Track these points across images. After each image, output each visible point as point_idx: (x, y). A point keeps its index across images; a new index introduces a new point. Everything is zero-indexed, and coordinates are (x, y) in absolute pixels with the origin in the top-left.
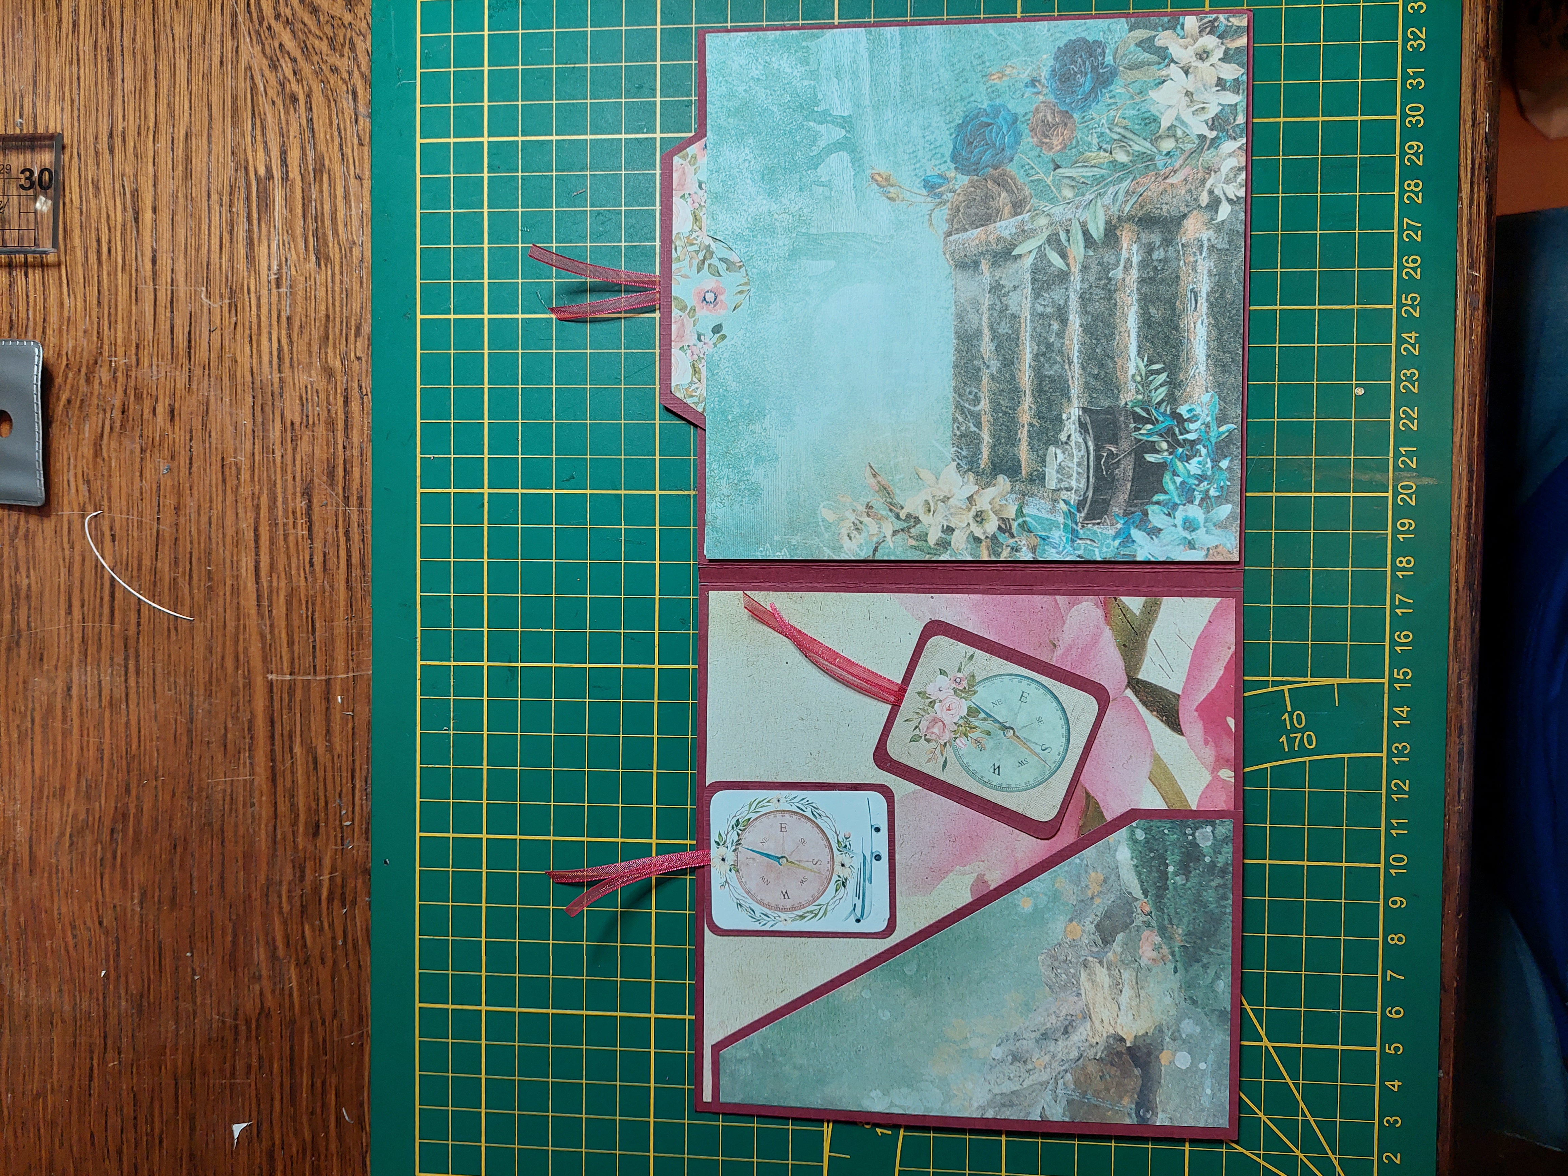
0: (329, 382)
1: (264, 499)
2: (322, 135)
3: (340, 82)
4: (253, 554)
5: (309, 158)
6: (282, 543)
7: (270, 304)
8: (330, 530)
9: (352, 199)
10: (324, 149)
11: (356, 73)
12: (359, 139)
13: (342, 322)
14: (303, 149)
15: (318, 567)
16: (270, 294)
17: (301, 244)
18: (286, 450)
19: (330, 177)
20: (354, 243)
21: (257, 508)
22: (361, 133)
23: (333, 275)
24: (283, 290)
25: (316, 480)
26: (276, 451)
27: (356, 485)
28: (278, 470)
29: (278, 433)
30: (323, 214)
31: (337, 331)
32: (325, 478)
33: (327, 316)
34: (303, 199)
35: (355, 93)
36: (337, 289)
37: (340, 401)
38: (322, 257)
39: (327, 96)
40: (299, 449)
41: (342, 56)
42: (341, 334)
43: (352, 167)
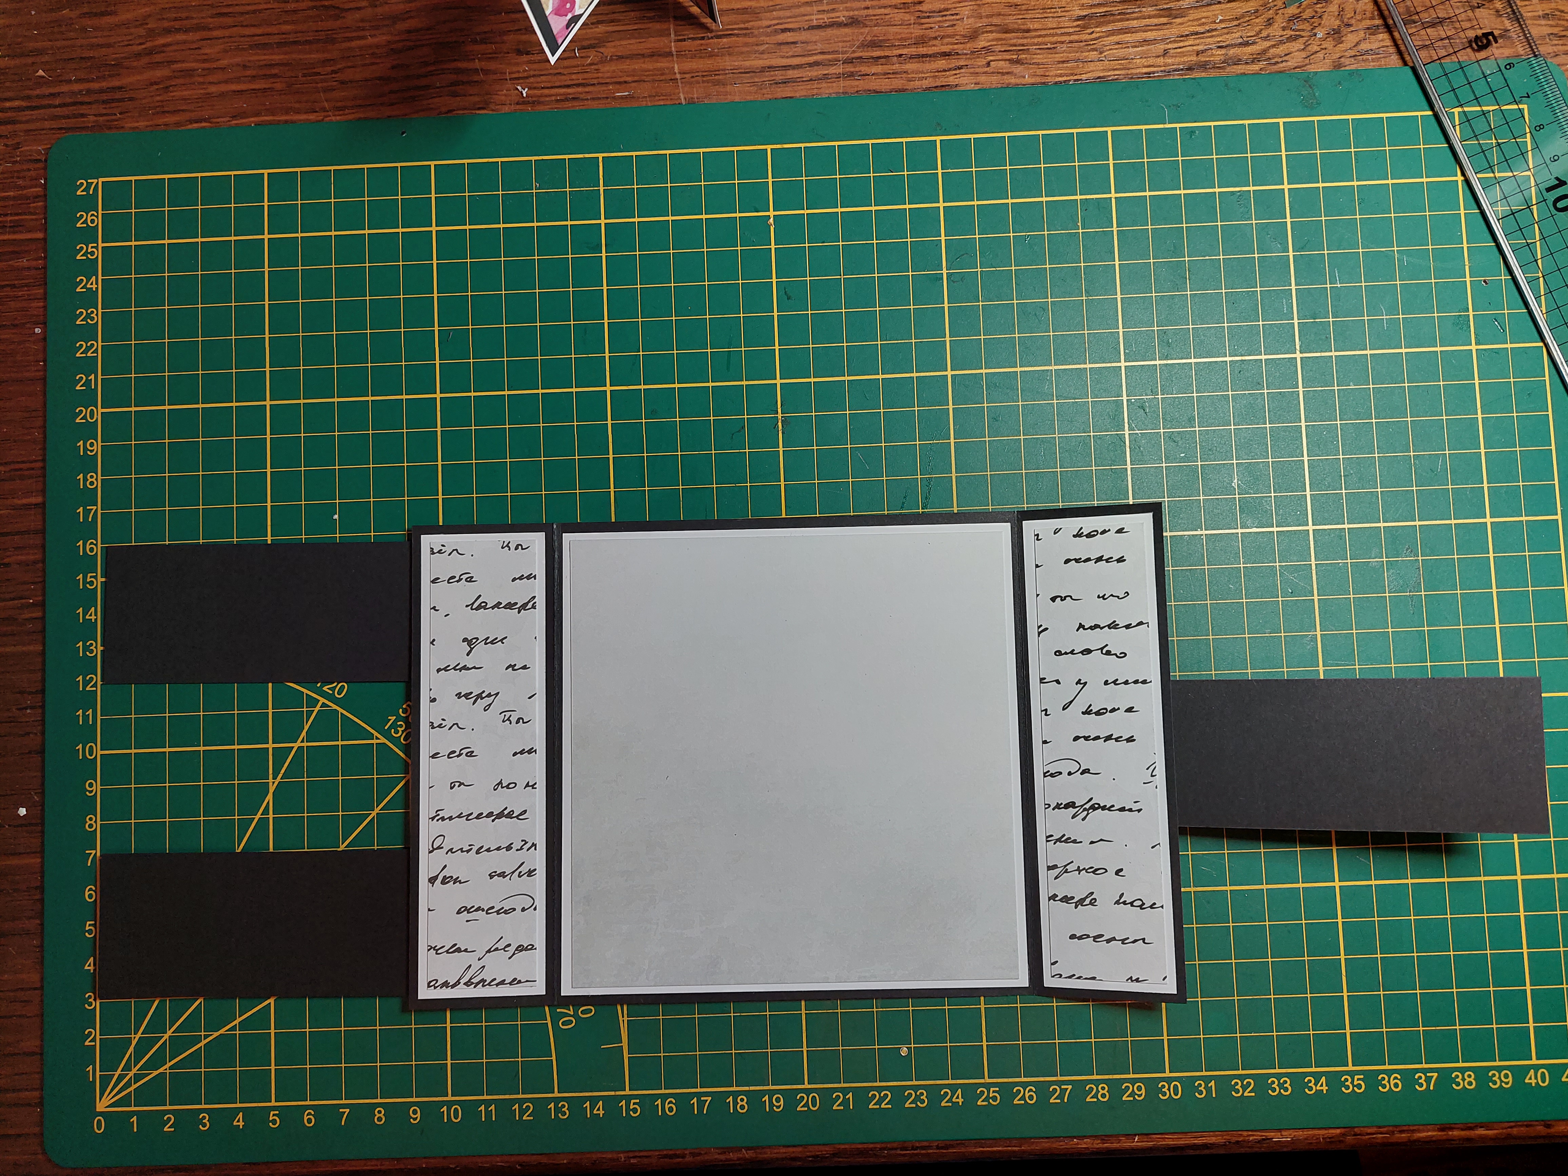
2: (1205, 14)
3: (1257, 29)
8: (819, 47)
9: (1144, 48)
10: (1191, 17)
11: (1267, 44)
12: (1203, 52)
13: (1023, 45)
15: (782, 37)
19: (1164, 24)
20: (1101, 53)
22: (1209, 53)
23: (1069, 34)
27: (864, 69)
30: (1128, 20)
31: (1014, 41)
32: (869, 38)
33: (1028, 31)
35: (1248, 44)
36: (1055, 39)
37: (946, 49)
38: (1085, 21)
42: (1011, 45)
43: (1176, 45)
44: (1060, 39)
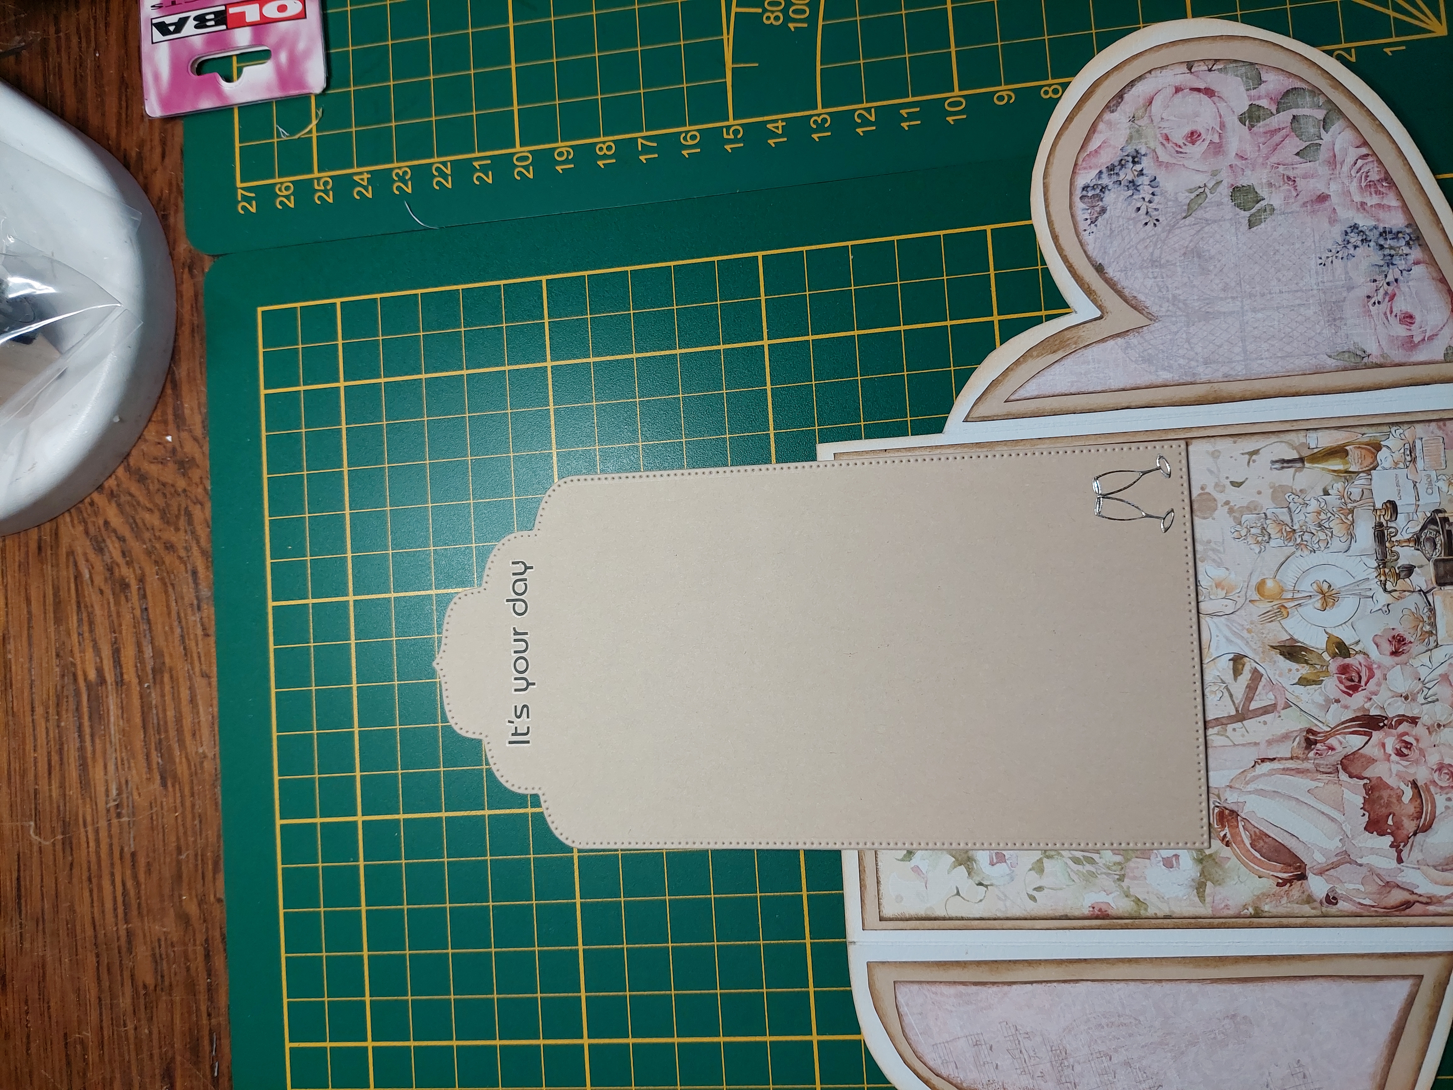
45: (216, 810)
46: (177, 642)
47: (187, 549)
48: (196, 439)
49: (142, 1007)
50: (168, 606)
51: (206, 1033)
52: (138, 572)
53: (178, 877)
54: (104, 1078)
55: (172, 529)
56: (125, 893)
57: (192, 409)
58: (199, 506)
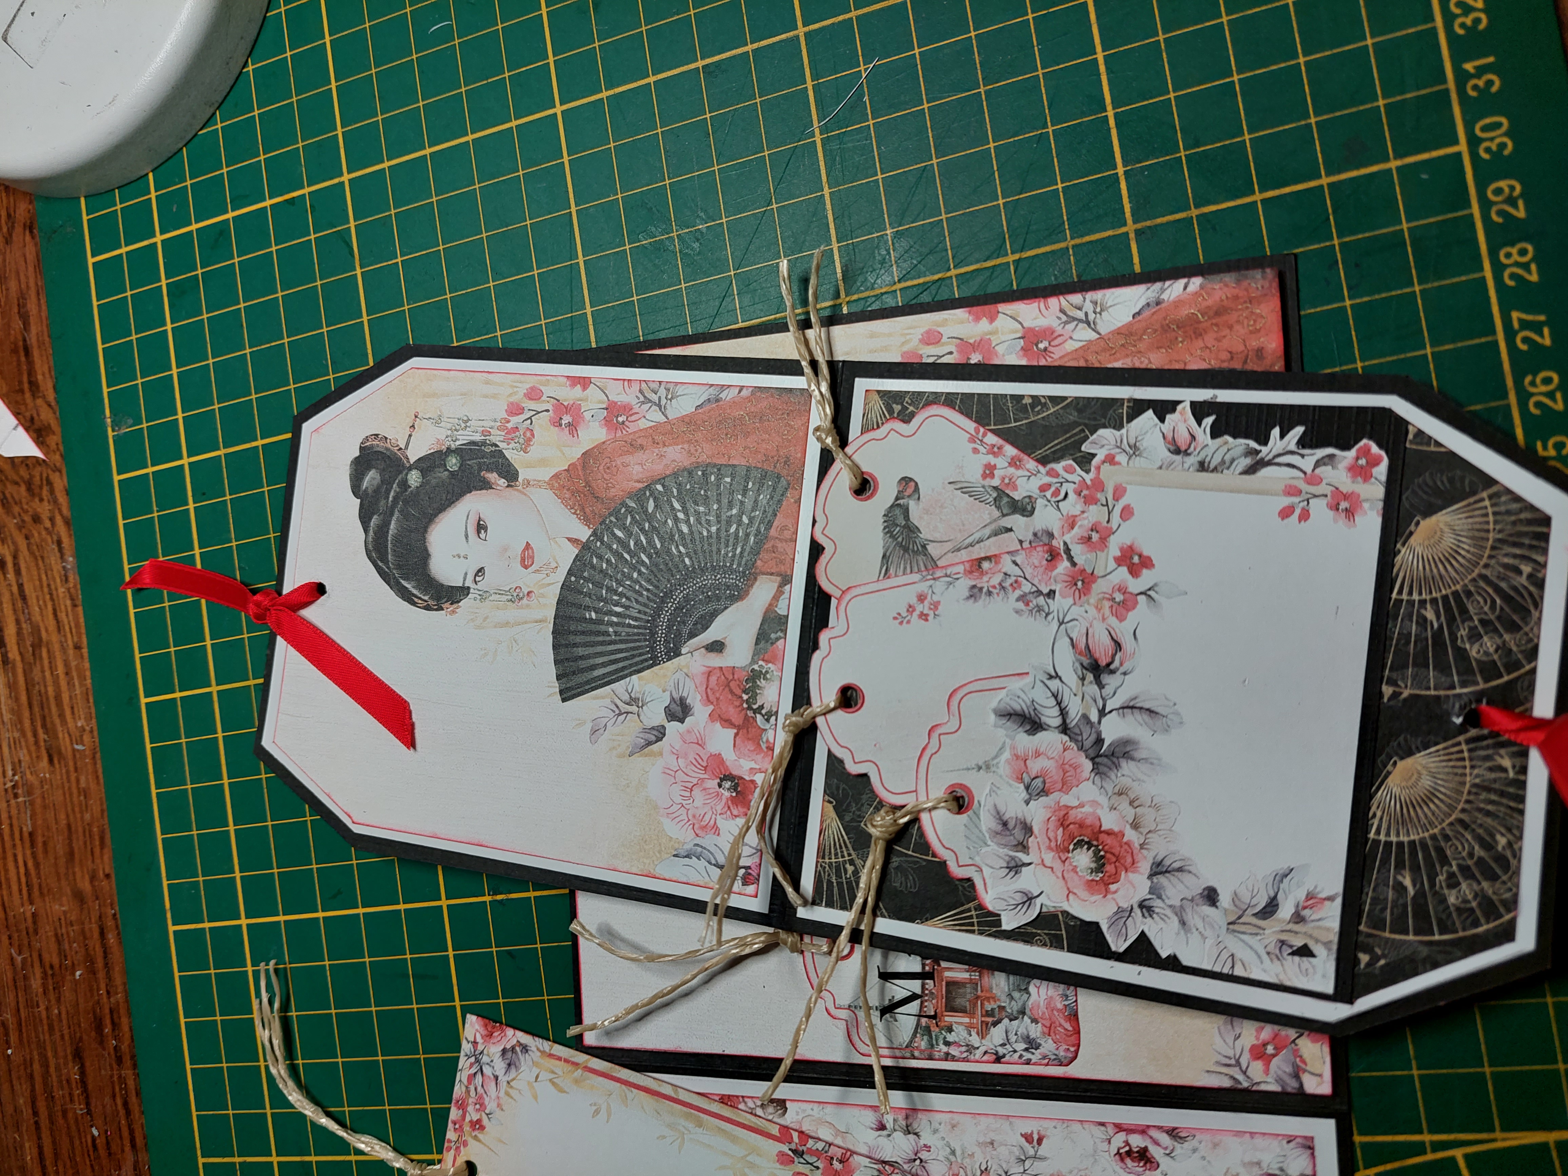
0: (82, 910)
1: (36, 1066)
2: (35, 601)
3: (44, 533)
4: (35, 1138)
5: (25, 632)
6: (61, 1121)
7: (10, 818)
8: (107, 1100)
9: (74, 674)
10: (39, 618)
11: (59, 520)
12: (72, 599)
13: (84, 832)
14: (18, 621)
15: (102, 1152)
16: (9, 806)
17: (31, 740)
18: (49, 1001)
19: (49, 651)
20: (84, 730)
21: (31, 1077)
22: (72, 590)
23: (68, 772)
24: (20, 799)
25: (85, 1037)
26: (41, 1004)
28: (46, 1027)
29: (39, 982)
30: (47, 699)
31: (81, 843)
32: (93, 1034)
33: (69, 826)
34: (27, 684)
35: (59, 543)
36: (75, 791)
37: (96, 934)
38: (53, 755)
39: (32, 553)
40: (62, 999)
41: (41, 500)
42: (86, 847)
43: (69, 635)
44: (74, 785)
45: (98, 783)
46: (51, 616)
47: (52, 519)
48: (50, 406)
49: (51, 988)
50: (40, 580)
51: (107, 1011)
52: (12, 548)
53: (71, 855)
54: (25, 1060)
55: (37, 500)
56: (27, 873)
57: (43, 375)
58: (57, 474)
